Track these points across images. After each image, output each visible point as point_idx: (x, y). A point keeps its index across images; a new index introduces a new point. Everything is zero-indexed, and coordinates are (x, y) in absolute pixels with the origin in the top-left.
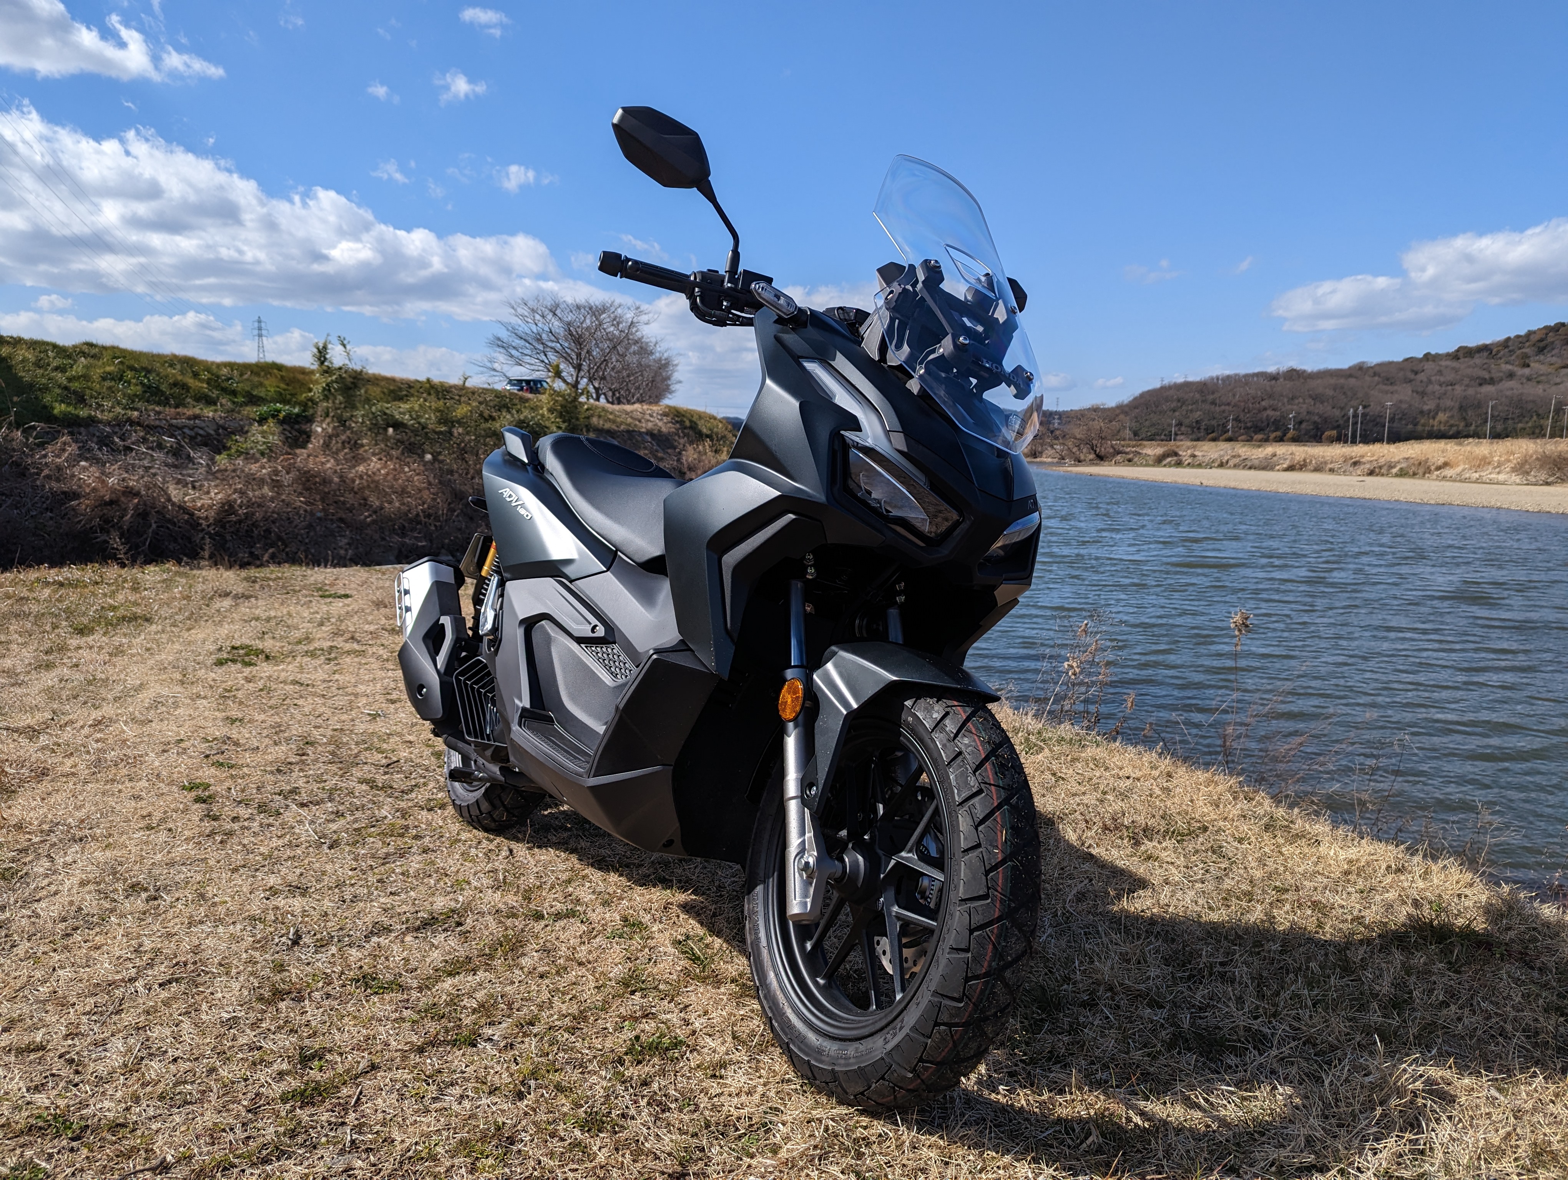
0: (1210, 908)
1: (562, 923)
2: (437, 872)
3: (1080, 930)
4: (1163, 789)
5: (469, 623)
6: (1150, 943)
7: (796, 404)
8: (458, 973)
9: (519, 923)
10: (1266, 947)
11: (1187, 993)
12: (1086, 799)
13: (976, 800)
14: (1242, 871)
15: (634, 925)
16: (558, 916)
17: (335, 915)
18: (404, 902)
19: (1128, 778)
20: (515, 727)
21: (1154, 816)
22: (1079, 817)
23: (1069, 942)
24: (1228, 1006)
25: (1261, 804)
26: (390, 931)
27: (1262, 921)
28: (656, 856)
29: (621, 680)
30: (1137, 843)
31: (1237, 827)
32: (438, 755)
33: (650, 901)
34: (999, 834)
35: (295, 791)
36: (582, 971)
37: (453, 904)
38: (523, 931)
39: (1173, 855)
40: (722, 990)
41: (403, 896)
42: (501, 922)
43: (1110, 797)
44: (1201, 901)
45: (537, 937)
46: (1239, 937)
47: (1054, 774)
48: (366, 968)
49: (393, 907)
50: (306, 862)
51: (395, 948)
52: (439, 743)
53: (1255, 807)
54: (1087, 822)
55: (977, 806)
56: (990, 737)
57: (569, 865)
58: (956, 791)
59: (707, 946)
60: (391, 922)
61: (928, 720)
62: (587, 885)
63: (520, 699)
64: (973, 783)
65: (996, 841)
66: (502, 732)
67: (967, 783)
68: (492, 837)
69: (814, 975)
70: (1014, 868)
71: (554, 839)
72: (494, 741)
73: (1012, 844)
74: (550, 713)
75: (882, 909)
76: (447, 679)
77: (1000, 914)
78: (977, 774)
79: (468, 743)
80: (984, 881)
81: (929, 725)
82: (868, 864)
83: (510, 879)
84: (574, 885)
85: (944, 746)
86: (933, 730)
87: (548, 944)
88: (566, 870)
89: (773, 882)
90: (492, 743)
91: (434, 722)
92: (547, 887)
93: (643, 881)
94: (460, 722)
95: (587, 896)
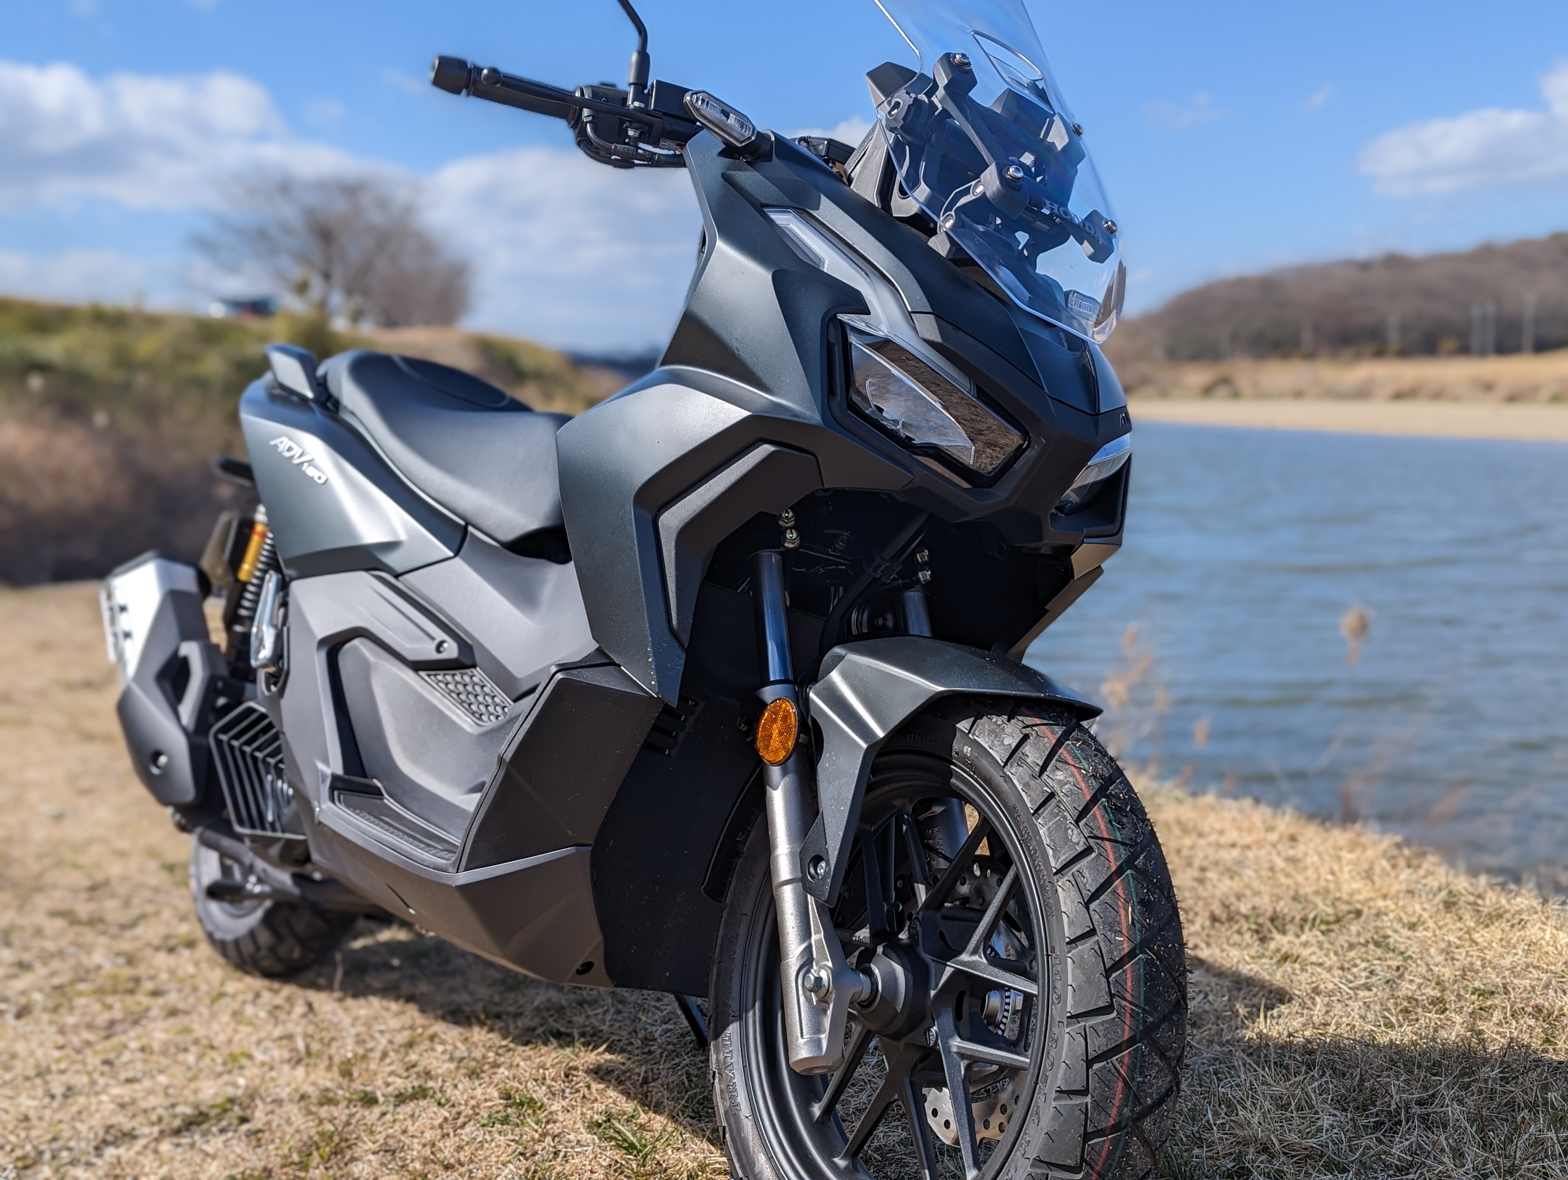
0: (1387, 1025)
1: (408, 1108)
2: (196, 1043)
7: (765, 275)
9: (340, 1113)
13: (1082, 864)
14: (1423, 970)
15: (522, 1104)
16: (401, 1098)
17: (41, 1118)
18: (151, 1092)
20: (324, 804)
21: (1281, 898)
25: (1431, 873)
26: (135, 1138)
27: (1465, 1039)
29: (490, 723)
30: (1264, 939)
31: (1404, 907)
33: (543, 1066)
37: (230, 1092)
38: (348, 1124)
39: (1319, 953)
41: (147, 1083)
42: (310, 1113)
44: (1372, 1016)
45: (372, 1132)
49: (134, 1101)
51: (146, 1162)
53: (1424, 877)
55: (1086, 873)
56: (1095, 769)
57: (406, 1020)
58: (1050, 852)
59: (642, 1127)
60: (134, 1123)
61: (998, 749)
62: (440, 1048)
63: (326, 762)
64: (1077, 838)
65: (1119, 923)
66: (296, 817)
67: (1067, 840)
68: (276, 985)
69: (828, 1154)
70: (1149, 963)
71: (376, 984)
72: (284, 831)
73: (1143, 926)
74: (375, 781)
75: (936, 1043)
76: (200, 740)
77: (1132, 1033)
78: (1081, 824)
79: (239, 838)
80: (1105, 985)
81: (999, 756)
82: (910, 976)
83: (315, 1046)
84: (417, 1049)
85: (1026, 785)
86: (1006, 764)
87: (391, 1142)
88: (403, 1028)
89: (754, 1017)
90: (279, 835)
91: (180, 808)
92: (377, 1055)
93: (527, 1038)
94: (224, 806)
95: (441, 1066)
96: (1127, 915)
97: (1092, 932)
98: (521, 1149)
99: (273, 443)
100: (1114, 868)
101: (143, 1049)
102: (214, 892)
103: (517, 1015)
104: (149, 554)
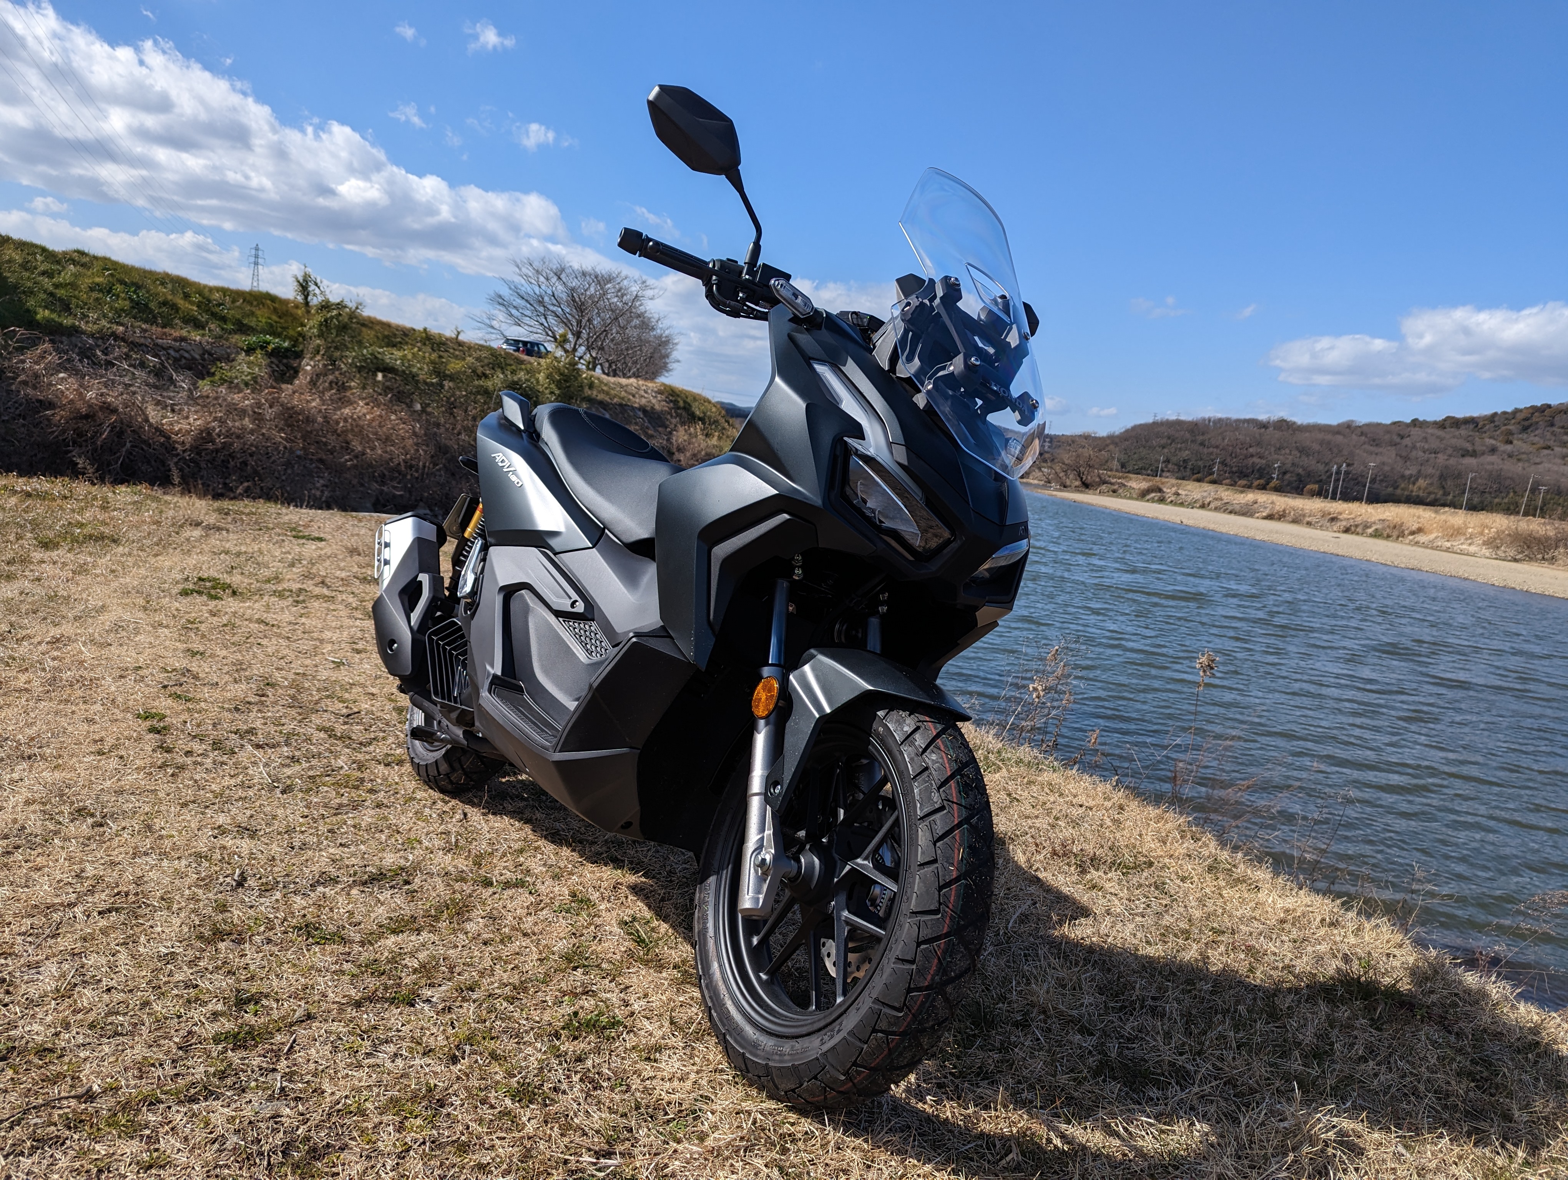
0: (1148, 942)
1: (511, 892)
2: (389, 828)
3: (1019, 951)
4: (1115, 821)
5: (447, 583)
6: (1087, 971)
7: (802, 405)
8: (402, 931)
9: (467, 888)
11: (1117, 1023)
12: (1038, 823)
13: (937, 816)
15: (582, 901)
16: (507, 885)
17: (282, 861)
18: (353, 855)
19: (1081, 806)
20: (484, 693)
21: (1102, 847)
22: (1030, 840)
23: (1008, 961)
24: (1155, 1040)
25: (1207, 846)
26: (337, 882)
28: (609, 835)
29: (596, 659)
30: (1084, 872)
31: (1181, 865)
34: (956, 851)
35: (251, 731)
36: (526, 942)
37: (402, 862)
38: (470, 896)
39: (1117, 887)
40: (664, 974)
41: (353, 848)
42: (449, 885)
43: (1061, 823)
44: (1139, 935)
45: (484, 904)
46: (1173, 973)
47: (1009, 795)
48: (309, 916)
49: (342, 859)
50: (257, 804)
51: (340, 900)
52: (404, 700)
53: (1200, 847)
54: (1037, 845)
55: (937, 822)
56: (957, 756)
57: (522, 835)
58: (918, 805)
59: (653, 929)
60: (338, 874)
61: (899, 733)
62: (539, 857)
63: (492, 666)
64: (936, 799)
65: (953, 858)
67: (930, 799)
69: (758, 970)
70: (968, 886)
72: (461, 704)
73: (968, 862)
74: (520, 683)
75: (832, 912)
76: (419, 637)
77: (949, 930)
78: (941, 790)
79: (434, 703)
80: (937, 896)
81: (899, 738)
82: (823, 866)
83: (462, 842)
84: (524, 855)
85: (912, 759)
86: (902, 743)
87: (495, 912)
88: (519, 840)
89: (726, 874)
90: (458, 705)
91: (403, 678)
92: (499, 854)
93: (594, 859)
94: (428, 681)
95: (537, 868)
96: (959, 854)
97: (935, 861)
98: (574, 930)
100: (956, 821)
102: (416, 733)
104: (410, 513)
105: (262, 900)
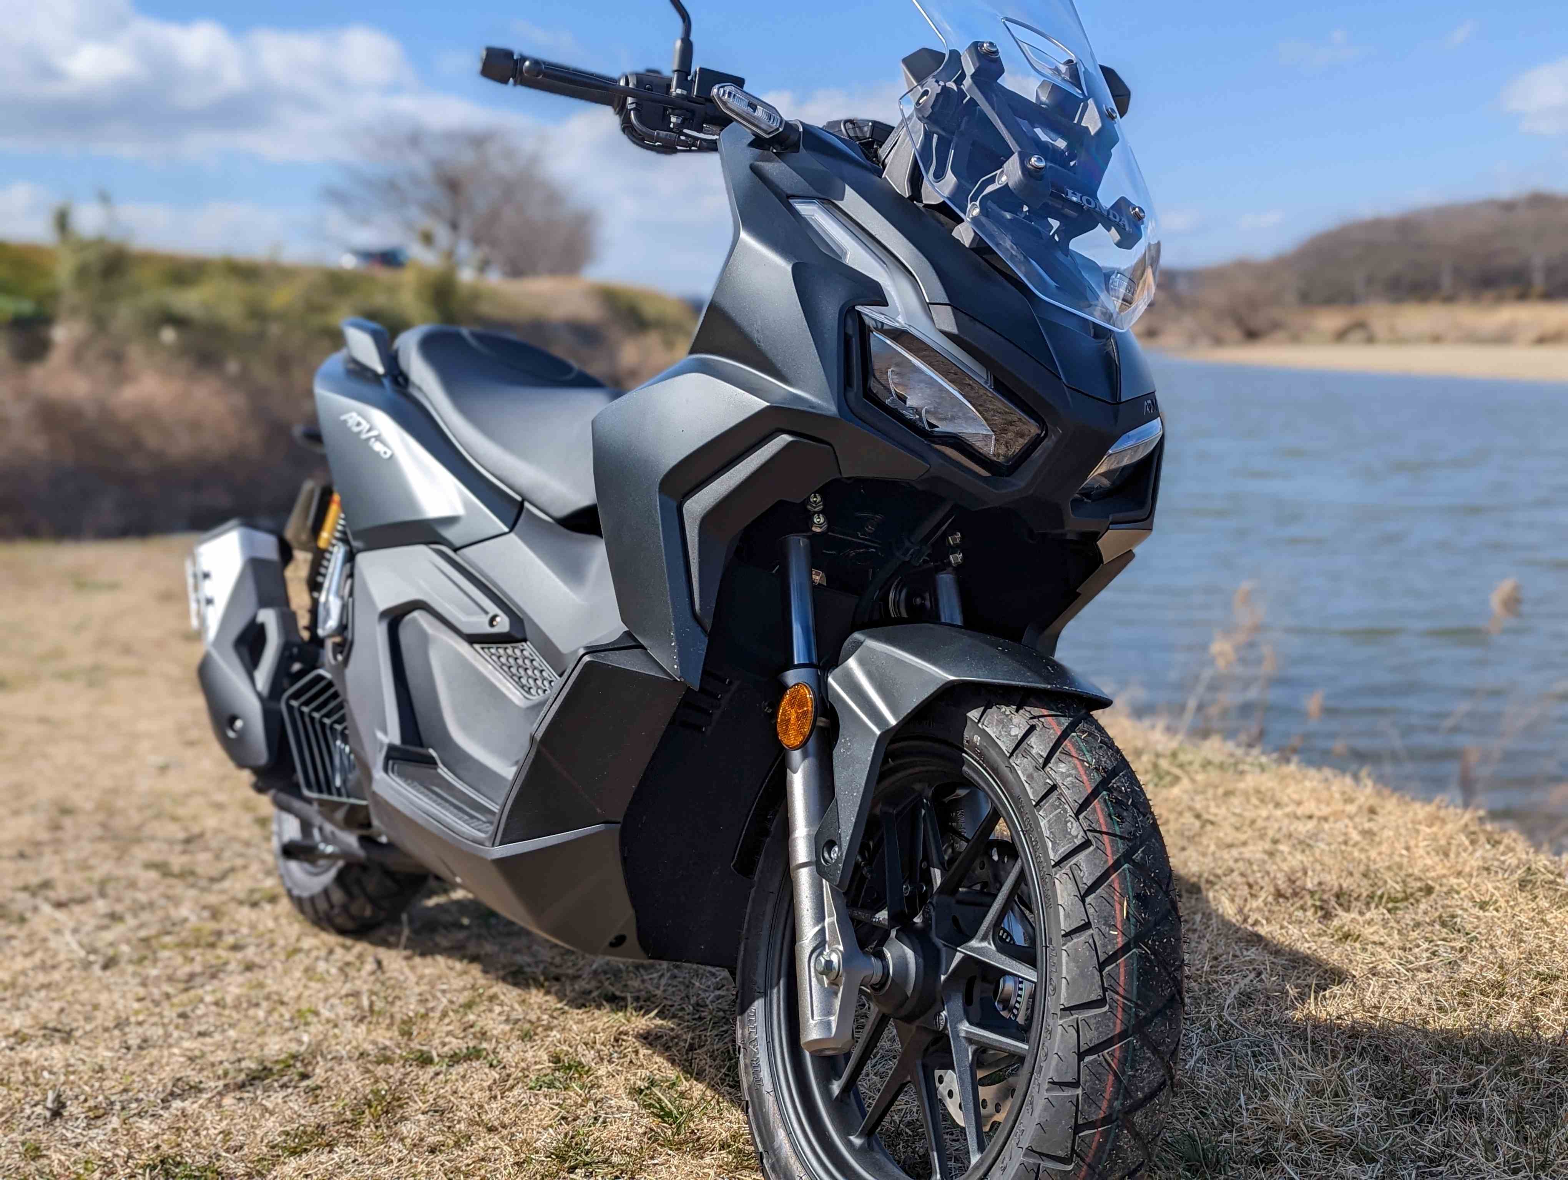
0: (1441, 1009)
1: (461, 1069)
2: (268, 998)
3: (1245, 1050)
4: (1366, 833)
5: (303, 620)
6: (1352, 1065)
7: (785, 267)
8: (306, 1151)
9: (395, 1071)
10: (1527, 1065)
11: (1410, 1138)
12: (1247, 852)
13: (1081, 857)
14: (1486, 952)
15: (570, 1068)
16: (455, 1059)
17: (115, 1070)
18: (220, 1046)
19: (1310, 817)
20: (378, 774)
21: (1351, 874)
22: (1239, 879)
23: (1229, 1067)
24: (1473, 1156)
25: (1511, 850)
26: (200, 1091)
27: (1520, 1026)
28: (599, 961)
29: (536, 697)
30: (1327, 916)
31: (1477, 885)
32: (263, 822)
33: (594, 1030)
34: (1118, 907)
35: (46, 885)
36: (493, 1140)
37: (294, 1047)
38: (401, 1082)
39: (1382, 932)
40: (708, 1160)
41: (218, 1037)
42: (367, 1071)
43: (1284, 848)
44: (1426, 1000)
45: (424, 1092)
46: (1485, 1050)
47: (1198, 816)
48: (165, 1147)
49: (203, 1055)
50: (69, 990)
51: (209, 1116)
52: (264, 803)
53: (1503, 854)
54: (1250, 886)
55: (1083, 866)
56: (1098, 762)
57: (468, 980)
58: (1050, 845)
59: (682, 1095)
60: (201, 1077)
61: (1005, 739)
62: (497, 1009)
63: (385, 732)
64: (1076, 831)
65: (1114, 917)
66: (359, 783)
67: (1066, 832)
68: (349, 942)
69: (845, 1131)
70: (1143, 958)
71: (444, 943)
72: (348, 796)
73: (1138, 921)
74: (431, 751)
75: (945, 1027)
76: (272, 705)
77: (1123, 1028)
78: (1081, 817)
79: (309, 801)
80: (1098, 978)
81: (1006, 746)
82: (921, 960)
83: (379, 1005)
84: (476, 1010)
85: (1030, 777)
86: (1012, 754)
87: (441, 1102)
88: (464, 989)
89: (778, 994)
90: (344, 799)
91: (257, 771)
92: (437, 1014)
93: (581, 1001)
94: (294, 770)
95: (495, 1026)
96: (1122, 909)
97: (1087, 926)
98: (563, 1113)
99: (343, 418)
100: (1111, 862)
101: (216, 1004)
102: (290, 851)
103: (575, 978)
104: (233, 523)
105: (92, 1133)
